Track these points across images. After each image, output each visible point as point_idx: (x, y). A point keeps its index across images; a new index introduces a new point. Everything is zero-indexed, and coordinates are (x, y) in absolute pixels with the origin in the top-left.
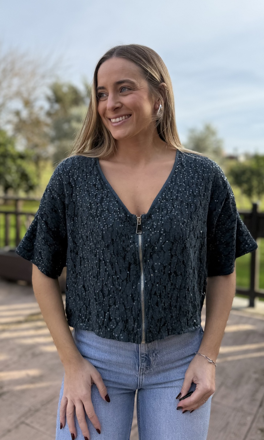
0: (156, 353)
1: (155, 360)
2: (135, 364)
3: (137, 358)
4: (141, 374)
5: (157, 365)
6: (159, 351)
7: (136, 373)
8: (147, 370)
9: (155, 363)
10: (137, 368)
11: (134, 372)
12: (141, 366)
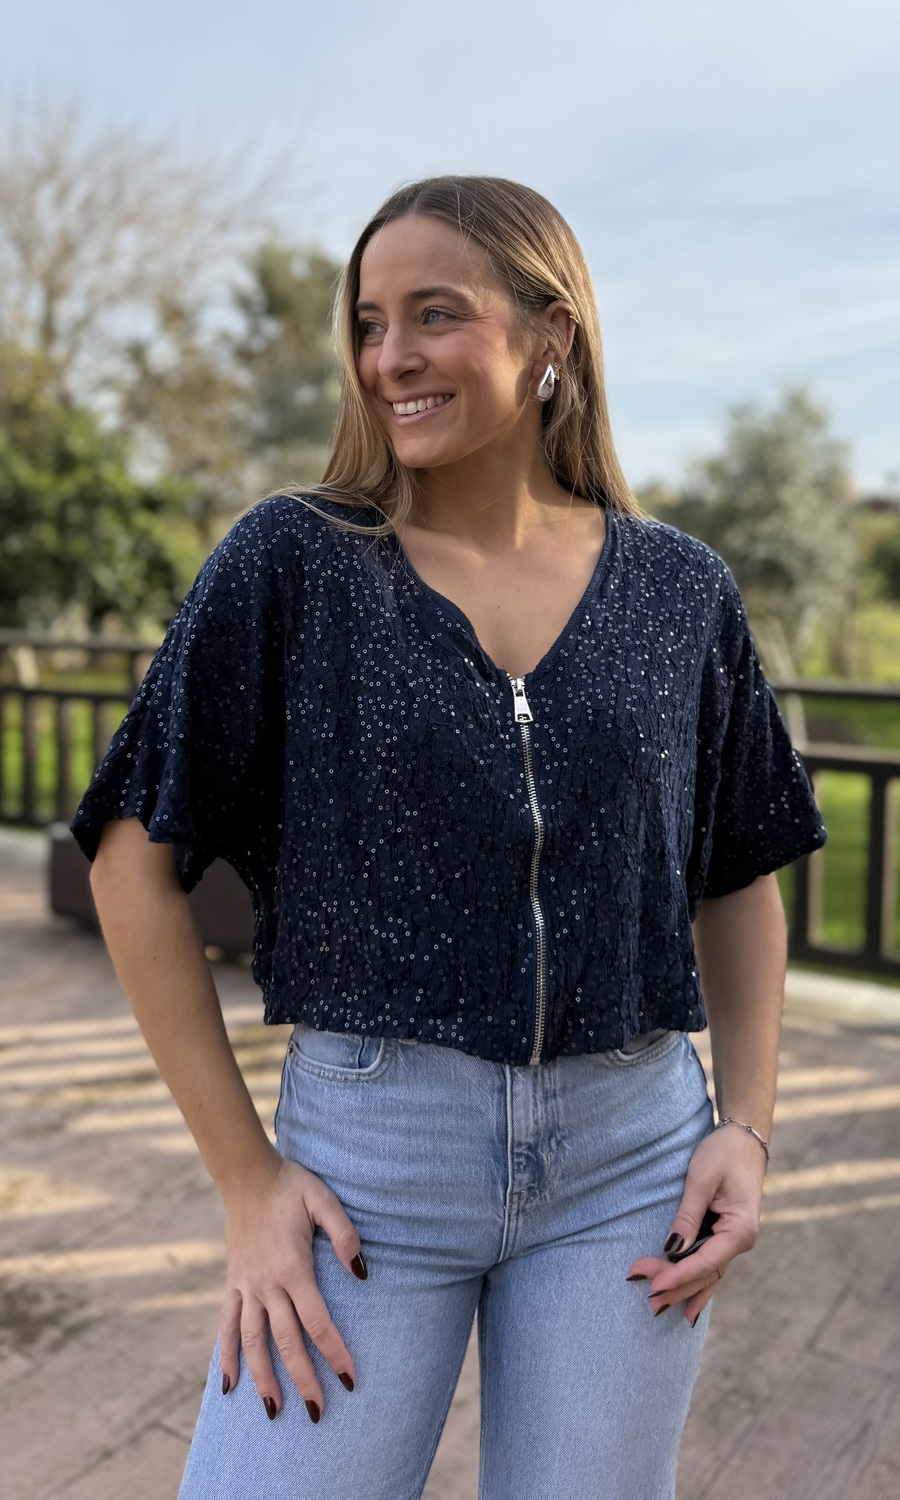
0: (559, 1138)
1: (557, 1160)
2: (494, 1182)
3: (500, 1158)
4: (515, 1212)
5: (563, 1177)
6: (570, 1132)
7: (498, 1215)
8: (532, 1198)
9: (556, 1171)
10: (501, 1192)
11: (490, 1212)
12: (513, 1185)
